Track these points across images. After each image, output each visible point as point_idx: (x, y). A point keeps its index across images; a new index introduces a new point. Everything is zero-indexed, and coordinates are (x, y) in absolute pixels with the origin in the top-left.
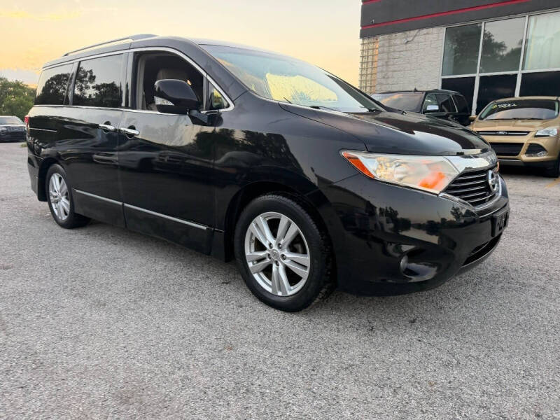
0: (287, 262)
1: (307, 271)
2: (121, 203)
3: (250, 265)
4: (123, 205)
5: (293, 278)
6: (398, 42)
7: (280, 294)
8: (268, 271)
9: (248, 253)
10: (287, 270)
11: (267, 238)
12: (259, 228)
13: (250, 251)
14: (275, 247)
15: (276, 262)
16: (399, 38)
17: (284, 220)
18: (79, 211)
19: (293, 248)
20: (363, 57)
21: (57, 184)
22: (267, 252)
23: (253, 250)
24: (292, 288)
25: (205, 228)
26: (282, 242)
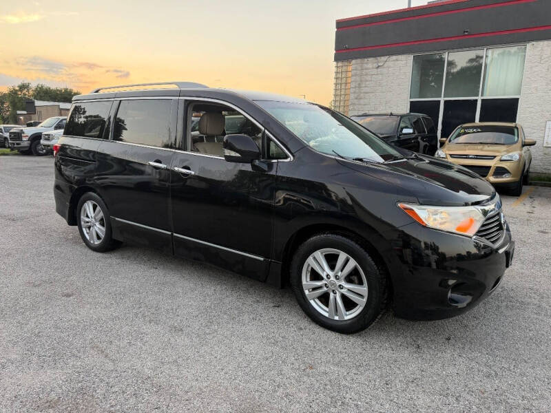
0: (344, 291)
1: (365, 300)
2: (170, 233)
3: (307, 292)
4: (172, 234)
5: (349, 304)
6: (370, 66)
7: (337, 318)
8: (324, 299)
9: (304, 282)
10: (344, 297)
11: (325, 270)
12: (317, 261)
13: (306, 281)
14: (332, 278)
15: (333, 291)
16: (370, 63)
17: (343, 256)
18: (117, 236)
19: (349, 279)
20: (337, 78)
21: (90, 212)
22: (324, 282)
23: (308, 280)
24: (348, 313)
25: (262, 259)
26: (339, 274)
